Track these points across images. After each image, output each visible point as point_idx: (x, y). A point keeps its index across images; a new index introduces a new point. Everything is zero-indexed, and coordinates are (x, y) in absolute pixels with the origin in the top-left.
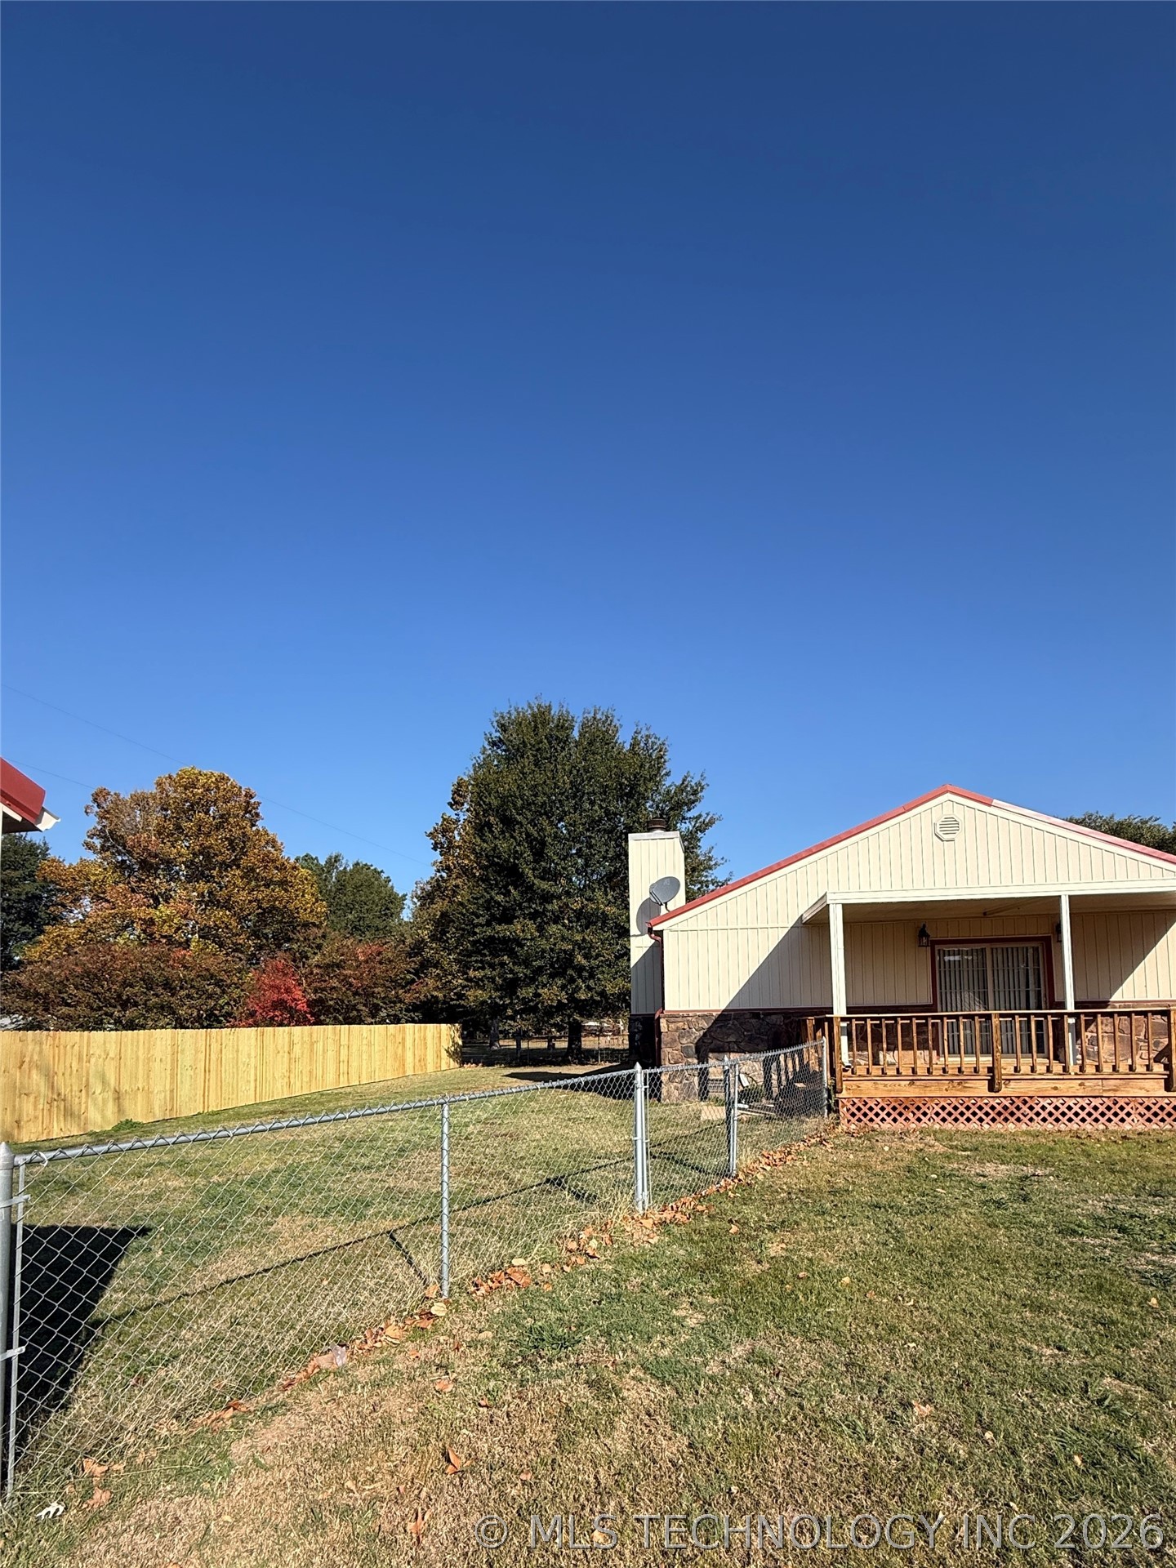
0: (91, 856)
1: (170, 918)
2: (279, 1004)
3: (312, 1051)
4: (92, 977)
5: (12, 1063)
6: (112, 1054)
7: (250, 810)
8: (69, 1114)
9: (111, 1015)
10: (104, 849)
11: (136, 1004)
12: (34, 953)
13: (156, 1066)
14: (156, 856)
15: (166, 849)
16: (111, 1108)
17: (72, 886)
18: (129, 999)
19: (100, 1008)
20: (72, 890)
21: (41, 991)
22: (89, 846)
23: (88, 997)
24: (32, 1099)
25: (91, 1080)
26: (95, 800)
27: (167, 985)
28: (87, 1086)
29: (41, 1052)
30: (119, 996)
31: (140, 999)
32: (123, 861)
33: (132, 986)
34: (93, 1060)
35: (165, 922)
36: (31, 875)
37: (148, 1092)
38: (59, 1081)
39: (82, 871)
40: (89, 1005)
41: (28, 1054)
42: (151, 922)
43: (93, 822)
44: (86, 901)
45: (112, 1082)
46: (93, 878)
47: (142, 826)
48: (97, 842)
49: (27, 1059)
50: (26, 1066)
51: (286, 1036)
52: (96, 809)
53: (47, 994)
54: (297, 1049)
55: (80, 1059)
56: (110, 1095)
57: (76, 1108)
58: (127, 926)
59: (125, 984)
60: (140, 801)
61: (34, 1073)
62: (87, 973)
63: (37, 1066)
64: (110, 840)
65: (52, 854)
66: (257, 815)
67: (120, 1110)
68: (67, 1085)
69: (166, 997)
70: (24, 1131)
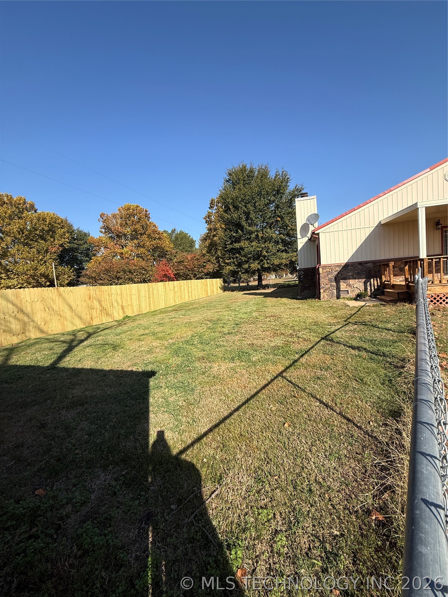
0: (102, 235)
1: (127, 252)
2: (165, 276)
3: (180, 289)
4: (107, 271)
5: (87, 298)
6: (118, 293)
7: (147, 216)
8: (108, 314)
9: (115, 282)
10: (105, 232)
11: (121, 278)
12: (90, 265)
13: (133, 296)
14: (121, 233)
15: (124, 230)
16: (121, 312)
17: (99, 244)
18: (119, 277)
19: (111, 280)
20: (98, 246)
21: (93, 276)
22: (101, 232)
23: (107, 277)
24: (95, 310)
26: (101, 217)
27: (130, 272)
28: (112, 304)
29: (96, 293)
30: (116, 276)
31: (123, 277)
32: (111, 236)
33: (119, 273)
34: (113, 295)
35: (126, 253)
36: (86, 242)
37: (132, 305)
38: (103, 303)
39: (100, 240)
40: (108, 280)
41: (92, 294)
42: (122, 253)
43: (101, 224)
44: (102, 249)
45: (120, 303)
46: (103, 242)
47: (116, 225)
48: (103, 230)
49: (91, 296)
50: (91, 298)
51: (172, 284)
52: (102, 220)
53: (95, 277)
54: (176, 289)
55: (109, 296)
56: (119, 307)
57: (110, 313)
58: (115, 256)
59: (118, 272)
60: (114, 216)
61: (94, 301)
62: (106, 269)
63: (95, 299)
64: (107, 229)
65: (91, 235)
66: (149, 217)
67: (124, 312)
68: (106, 304)
69: (130, 275)
70: (94, 321)
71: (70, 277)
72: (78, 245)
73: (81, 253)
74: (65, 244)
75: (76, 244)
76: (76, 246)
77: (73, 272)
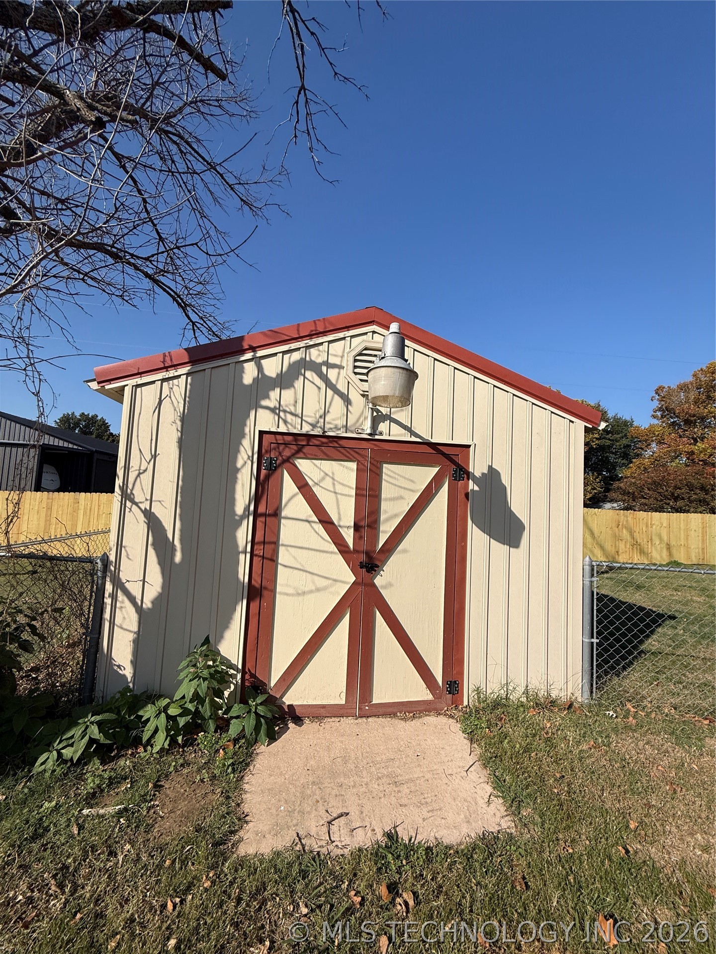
0: (655, 422)
1: (705, 450)
4: (656, 484)
5: (614, 524)
6: (664, 525)
8: (642, 552)
9: (668, 504)
10: (662, 417)
11: (683, 499)
12: (628, 473)
13: (692, 533)
14: (694, 416)
15: (701, 410)
16: (665, 553)
17: (646, 439)
18: (678, 496)
19: (662, 500)
20: (646, 441)
21: (631, 491)
22: (654, 417)
23: (655, 495)
24: (624, 542)
25: (653, 537)
26: (656, 393)
27: (703, 488)
28: (651, 539)
29: (628, 521)
30: (673, 494)
31: (686, 496)
32: (674, 422)
33: (680, 489)
34: (654, 527)
35: (701, 452)
36: (626, 435)
37: (687, 547)
38: (636, 535)
39: (651, 430)
40: (656, 499)
41: (621, 521)
42: (693, 453)
43: (656, 404)
44: (654, 445)
45: (665, 538)
46: (657, 433)
47: (684, 402)
48: (659, 414)
49: (621, 524)
50: (620, 527)
52: (657, 397)
53: (634, 493)
55: (647, 526)
56: (664, 546)
57: (646, 550)
58: (678, 456)
59: (676, 488)
60: (683, 388)
61: (624, 530)
62: (655, 482)
63: (626, 528)
64: (666, 411)
65: (635, 424)
67: (670, 555)
68: (641, 538)
69: (702, 495)
70: (620, 557)
71: (594, 489)
72: (613, 440)
73: (615, 453)
74: (593, 442)
75: (609, 440)
76: (608, 443)
77: (600, 482)
